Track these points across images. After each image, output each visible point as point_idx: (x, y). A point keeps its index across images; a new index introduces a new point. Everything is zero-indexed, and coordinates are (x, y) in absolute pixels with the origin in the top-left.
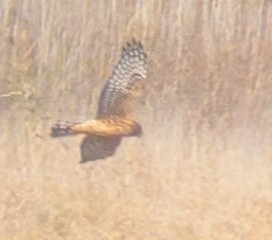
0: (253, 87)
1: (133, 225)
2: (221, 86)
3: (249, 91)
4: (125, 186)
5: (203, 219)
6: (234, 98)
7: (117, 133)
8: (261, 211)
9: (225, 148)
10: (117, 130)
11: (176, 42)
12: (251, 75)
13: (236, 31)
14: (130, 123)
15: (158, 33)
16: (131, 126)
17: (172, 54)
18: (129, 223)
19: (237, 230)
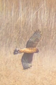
0: (52, 39)
1: (19, 78)
2: (43, 38)
3: (51, 40)
4: (16, 67)
5: (38, 77)
6: (47, 42)
7: (32, 52)
8: (54, 74)
9: (44, 56)
10: (32, 51)
11: (30, 26)
12: (52, 35)
13: (48, 23)
14: (35, 49)
15: (25, 23)
16: (36, 50)
17: (29, 29)
18: (17, 78)
19: (48, 80)
